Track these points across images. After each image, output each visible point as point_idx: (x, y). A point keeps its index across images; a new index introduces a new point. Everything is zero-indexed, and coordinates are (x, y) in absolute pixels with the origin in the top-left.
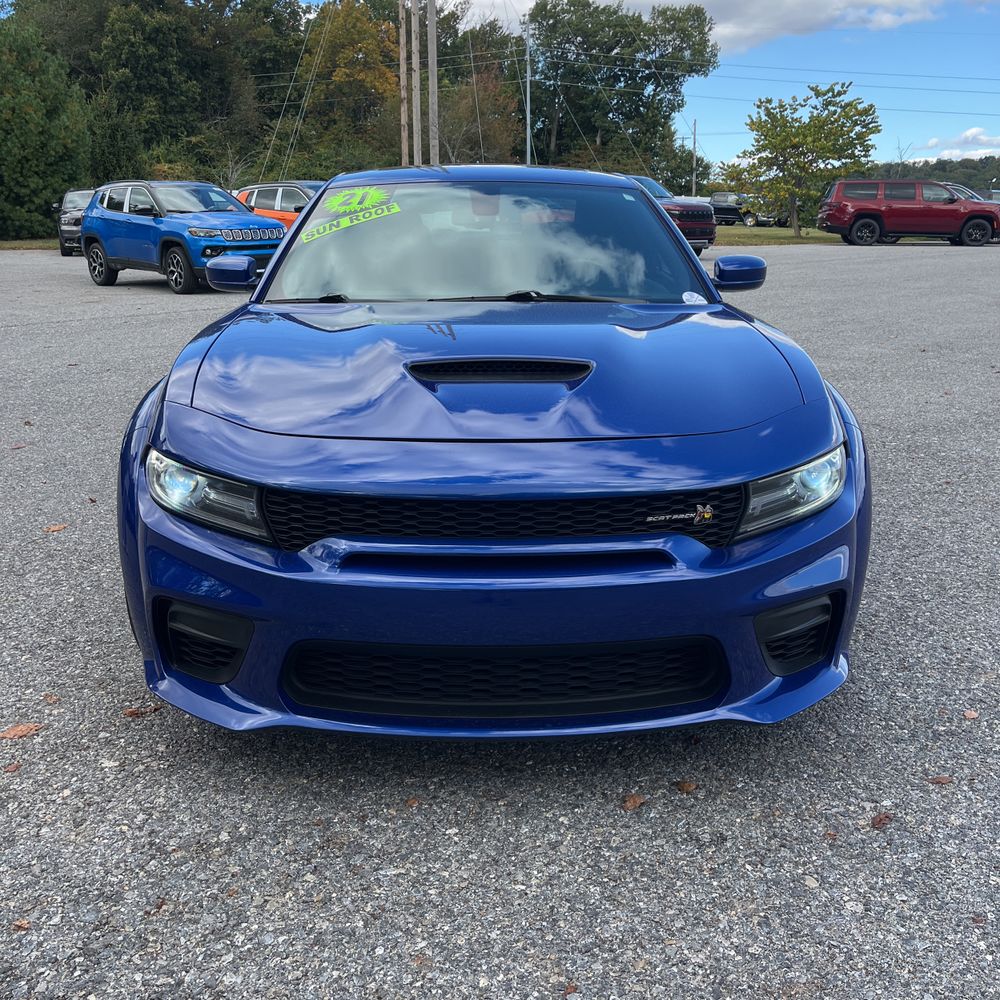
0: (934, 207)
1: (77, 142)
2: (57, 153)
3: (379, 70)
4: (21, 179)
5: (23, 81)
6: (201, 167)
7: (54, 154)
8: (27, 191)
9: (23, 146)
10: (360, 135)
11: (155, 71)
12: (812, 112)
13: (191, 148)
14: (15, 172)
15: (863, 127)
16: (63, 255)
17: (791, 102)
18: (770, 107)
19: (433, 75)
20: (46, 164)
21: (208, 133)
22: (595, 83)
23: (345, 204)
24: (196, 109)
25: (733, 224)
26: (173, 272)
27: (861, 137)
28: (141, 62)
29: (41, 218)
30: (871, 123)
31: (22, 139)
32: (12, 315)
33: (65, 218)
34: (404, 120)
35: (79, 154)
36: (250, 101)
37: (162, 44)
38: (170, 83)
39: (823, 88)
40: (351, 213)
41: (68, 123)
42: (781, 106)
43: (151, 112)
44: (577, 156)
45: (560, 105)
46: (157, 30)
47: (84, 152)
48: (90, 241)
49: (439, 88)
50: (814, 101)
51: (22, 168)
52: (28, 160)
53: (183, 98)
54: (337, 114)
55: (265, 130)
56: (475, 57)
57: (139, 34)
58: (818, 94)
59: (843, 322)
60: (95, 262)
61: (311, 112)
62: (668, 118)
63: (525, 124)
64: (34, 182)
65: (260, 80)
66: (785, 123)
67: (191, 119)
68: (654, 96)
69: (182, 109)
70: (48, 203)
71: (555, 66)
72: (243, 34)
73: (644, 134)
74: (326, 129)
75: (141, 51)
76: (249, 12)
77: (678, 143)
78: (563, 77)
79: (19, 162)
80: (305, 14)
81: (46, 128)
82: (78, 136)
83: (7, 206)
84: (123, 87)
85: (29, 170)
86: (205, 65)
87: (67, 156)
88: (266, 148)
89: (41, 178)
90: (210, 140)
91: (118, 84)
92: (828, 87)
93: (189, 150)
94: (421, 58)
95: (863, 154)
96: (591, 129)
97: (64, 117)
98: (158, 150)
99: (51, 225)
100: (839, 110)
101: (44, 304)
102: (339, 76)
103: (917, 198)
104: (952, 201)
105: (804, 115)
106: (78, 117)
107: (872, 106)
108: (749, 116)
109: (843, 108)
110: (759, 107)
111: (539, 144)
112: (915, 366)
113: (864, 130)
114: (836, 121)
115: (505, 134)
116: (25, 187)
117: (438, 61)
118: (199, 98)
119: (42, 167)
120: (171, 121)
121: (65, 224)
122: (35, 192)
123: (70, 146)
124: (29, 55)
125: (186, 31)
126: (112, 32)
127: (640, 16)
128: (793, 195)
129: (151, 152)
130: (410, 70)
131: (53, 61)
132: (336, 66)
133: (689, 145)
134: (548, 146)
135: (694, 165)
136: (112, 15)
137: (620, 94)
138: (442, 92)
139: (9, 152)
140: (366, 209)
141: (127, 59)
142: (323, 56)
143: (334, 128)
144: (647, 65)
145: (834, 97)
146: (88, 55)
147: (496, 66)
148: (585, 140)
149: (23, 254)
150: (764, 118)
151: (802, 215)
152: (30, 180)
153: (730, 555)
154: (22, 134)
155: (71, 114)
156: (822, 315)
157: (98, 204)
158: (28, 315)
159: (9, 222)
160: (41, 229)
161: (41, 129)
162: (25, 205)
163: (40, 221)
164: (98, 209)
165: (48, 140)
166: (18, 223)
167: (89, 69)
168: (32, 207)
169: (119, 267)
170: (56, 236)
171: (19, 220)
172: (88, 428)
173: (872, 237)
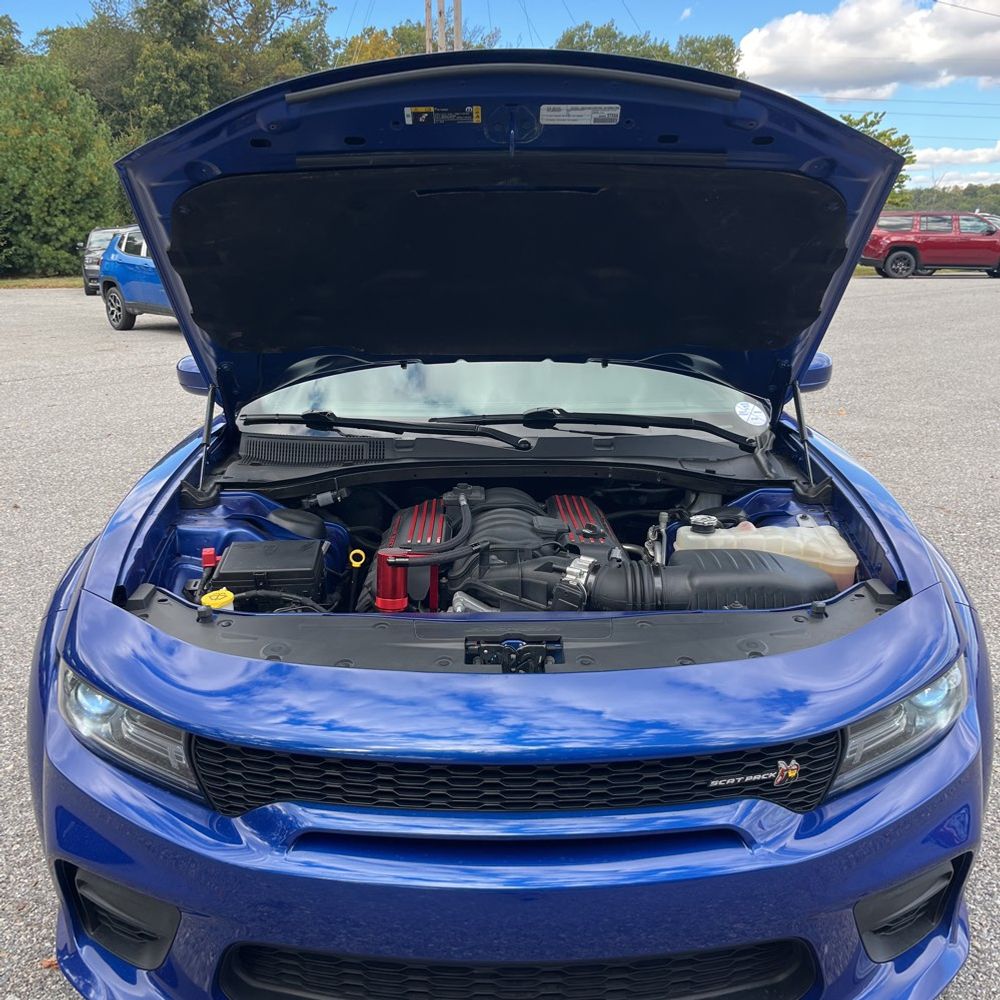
0: (972, 239)
1: (104, 179)
2: (83, 190)
4: (48, 219)
5: (51, 119)
7: (80, 191)
8: (55, 230)
9: (50, 185)
11: (187, 107)
14: (42, 212)
16: (88, 294)
20: (73, 202)
28: (174, 98)
29: (67, 255)
30: (905, 153)
31: (49, 177)
32: (21, 367)
33: (89, 257)
35: (106, 191)
37: (193, 81)
39: (856, 118)
41: (94, 161)
46: (190, 68)
47: (111, 190)
48: (108, 285)
51: (49, 207)
52: (54, 199)
57: (172, 70)
58: (851, 124)
59: (888, 373)
60: (113, 306)
64: (61, 221)
70: (73, 241)
72: (273, 69)
75: (174, 88)
76: (278, 47)
79: (46, 200)
80: (334, 49)
81: (73, 166)
82: (105, 174)
83: (35, 245)
84: (155, 123)
85: (56, 209)
87: (93, 194)
89: (68, 216)
91: (150, 119)
92: (859, 118)
97: (90, 155)
99: (78, 262)
101: (57, 353)
103: (954, 230)
104: (991, 233)
106: (105, 155)
107: (906, 137)
109: (876, 138)
112: (973, 429)
116: (52, 226)
119: (68, 206)
121: (89, 264)
122: (62, 231)
123: (96, 183)
124: (58, 94)
125: (217, 68)
126: (144, 68)
127: (667, 46)
131: (81, 100)
136: (145, 52)
139: (36, 191)
141: (159, 95)
145: (867, 126)
146: (121, 91)
152: (57, 219)
153: (822, 816)
154: (49, 173)
155: (98, 151)
156: (865, 363)
157: (116, 248)
158: (38, 367)
159: (36, 259)
160: (67, 267)
161: (67, 167)
162: (52, 243)
163: (66, 258)
164: (116, 253)
165: (74, 177)
166: (44, 261)
167: (122, 105)
168: (58, 245)
169: (136, 311)
170: (81, 275)
171: (46, 258)
172: (74, 513)
173: (907, 270)
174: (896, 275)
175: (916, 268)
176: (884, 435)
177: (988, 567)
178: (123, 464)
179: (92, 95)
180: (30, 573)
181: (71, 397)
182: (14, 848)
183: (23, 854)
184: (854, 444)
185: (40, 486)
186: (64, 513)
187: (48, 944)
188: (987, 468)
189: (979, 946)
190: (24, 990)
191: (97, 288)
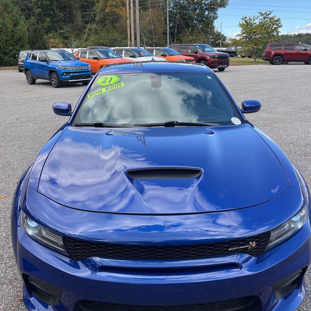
0: (300, 52)
1: (24, 34)
3: (120, 7)
4: (6, 47)
5: (6, 15)
6: (64, 40)
7: (16, 38)
8: (8, 51)
9: (6, 36)
10: (114, 29)
11: (49, 9)
12: (260, 21)
13: (61, 34)
14: (4, 45)
15: (276, 25)
16: (20, 72)
17: (253, 18)
18: (246, 19)
19: (137, 10)
20: (14, 42)
21: (66, 29)
22: (189, 11)
23: (104, 82)
24: (62, 21)
25: (233, 57)
26: (53, 81)
27: (276, 29)
28: (45, 7)
29: (13, 59)
30: (279, 24)
31: (6, 34)
33: (20, 60)
34: (128, 24)
35: (24, 38)
36: (80, 19)
38: (54, 13)
39: (263, 13)
40: (106, 86)
42: (250, 19)
43: (48, 23)
44: (184, 35)
45: (178, 18)
47: (26, 37)
48: (27, 70)
49: (139, 13)
50: (260, 17)
51: (6, 43)
52: (8, 41)
53: (58, 18)
54: (107, 22)
55: (84, 28)
56: (151, 3)
58: (262, 15)
59: (274, 98)
60: (28, 77)
61: (99, 22)
62: (212, 22)
63: (167, 25)
64: (10, 48)
65: (82, 12)
66: (251, 25)
67: (61, 24)
68: (208, 15)
69: (58, 21)
70: (15, 55)
71: (176, 6)
73: (205, 27)
74: (104, 27)
75: (45, 3)
77: (216, 30)
78: (179, 9)
79: (5, 41)
82: (24, 32)
83: (2, 56)
84: (39, 15)
85: (8, 44)
86: (65, 7)
87: (20, 39)
88: (85, 33)
89: (13, 46)
90: (67, 32)
91: (38, 14)
92: (265, 12)
93: (60, 35)
94: (133, 4)
95: (276, 34)
96: (188, 26)
97: (19, 27)
98: (51, 35)
99: (16, 61)
100: (269, 20)
101: (11, 93)
102: (107, 10)
103: (294, 49)
104: (306, 50)
105: (257, 22)
106: (24, 26)
107: (279, 19)
108: (239, 23)
109: (270, 19)
110: (242, 20)
111: (171, 31)
112: (301, 116)
113: (277, 26)
114: (268, 24)
115: (161, 28)
116: (8, 49)
117: (139, 4)
118: (63, 18)
119: (12, 43)
120: (54, 25)
121: (20, 62)
122: (11, 51)
123: (21, 36)
124: (8, 6)
128: (254, 48)
129: (48, 35)
130: (130, 7)
131: (15, 8)
132: (106, 6)
133: (219, 31)
134: (174, 31)
135: (221, 37)
137: (197, 14)
138: (140, 14)
139: (2, 38)
140: (112, 84)
141: (40, 5)
142: (102, 3)
143: (106, 27)
144: (206, 5)
145: (267, 15)
146: (28, 5)
147: (158, 6)
148: (186, 30)
149: (7, 72)
150: (244, 23)
151: (257, 55)
152: (9, 47)
154: (6, 32)
155: (21, 25)
156: (267, 94)
157: (29, 58)
158: (5, 97)
159: (3, 60)
160: (13, 63)
161: (12, 30)
162: (8, 55)
163: (12, 60)
164: (28, 59)
165: (14, 34)
166: (6, 61)
167: (28, 9)
168: (10, 56)
169: (36, 78)
170: (17, 65)
171: (6, 60)
172: (19, 148)
173: (279, 62)
174: (276, 64)
175: (282, 61)
176: (274, 119)
177: (307, 163)
178: (34, 131)
179: (19, 6)
180: (7, 168)
181: (16, 108)
182: (7, 262)
183: (10, 264)
184: (264, 122)
185: (8, 139)
186: (17, 148)
187: (20, 293)
188: (306, 130)
189: (307, 289)
190: (13, 309)
191: (23, 70)
